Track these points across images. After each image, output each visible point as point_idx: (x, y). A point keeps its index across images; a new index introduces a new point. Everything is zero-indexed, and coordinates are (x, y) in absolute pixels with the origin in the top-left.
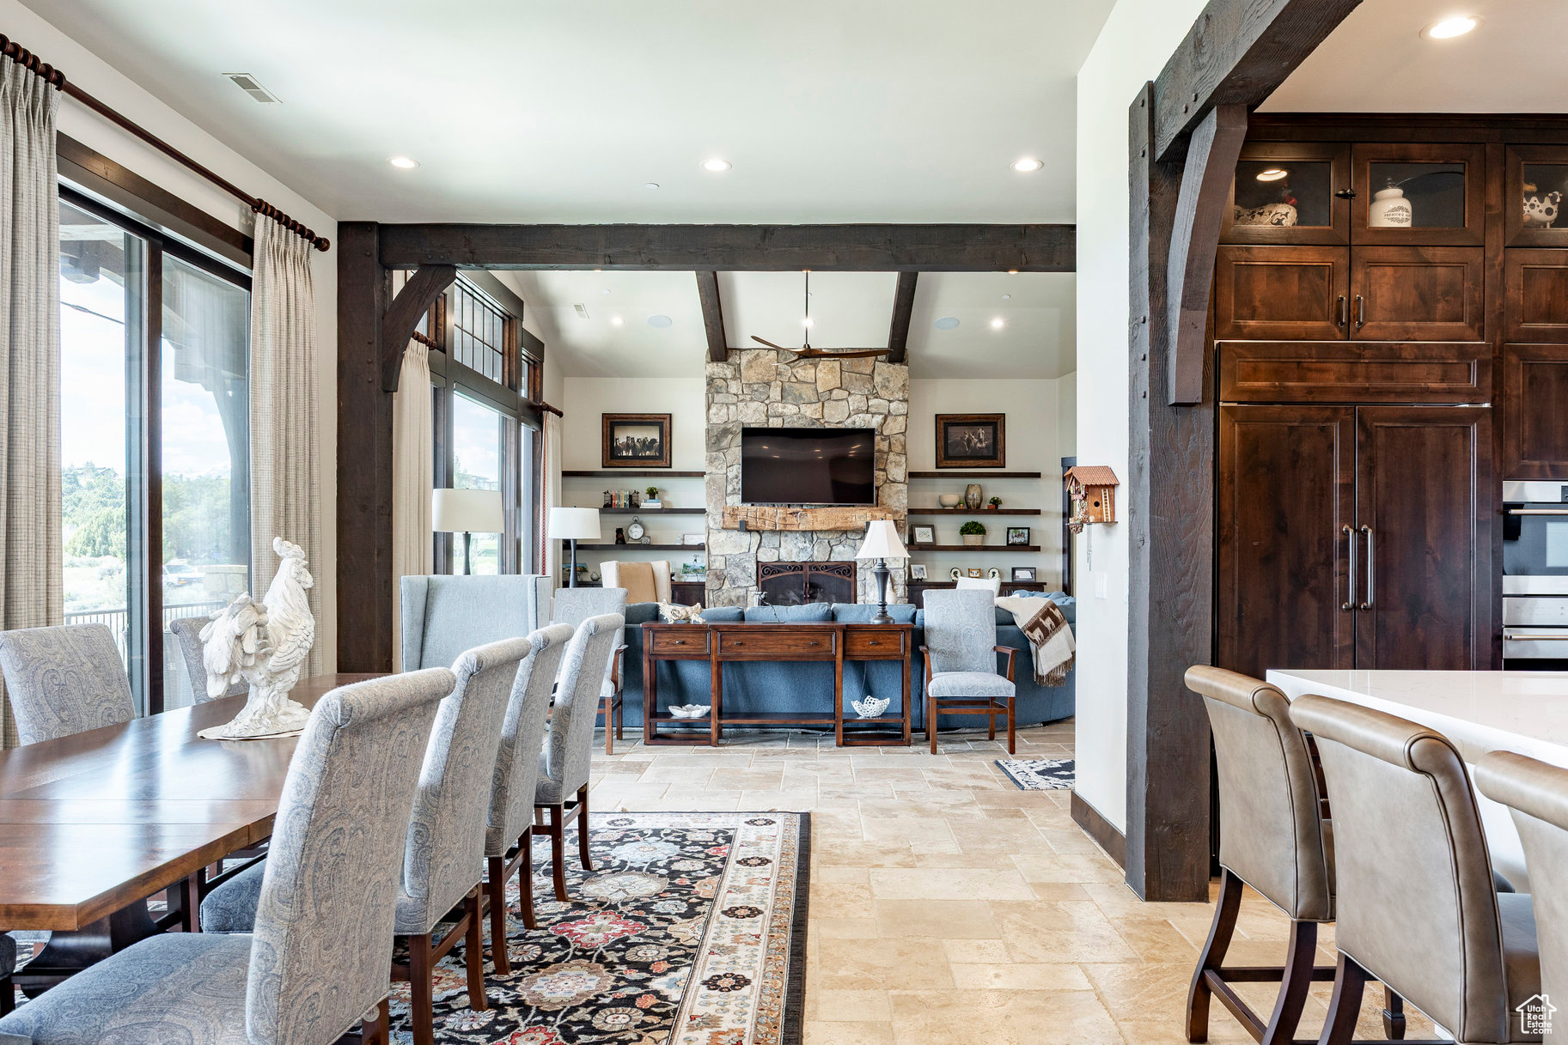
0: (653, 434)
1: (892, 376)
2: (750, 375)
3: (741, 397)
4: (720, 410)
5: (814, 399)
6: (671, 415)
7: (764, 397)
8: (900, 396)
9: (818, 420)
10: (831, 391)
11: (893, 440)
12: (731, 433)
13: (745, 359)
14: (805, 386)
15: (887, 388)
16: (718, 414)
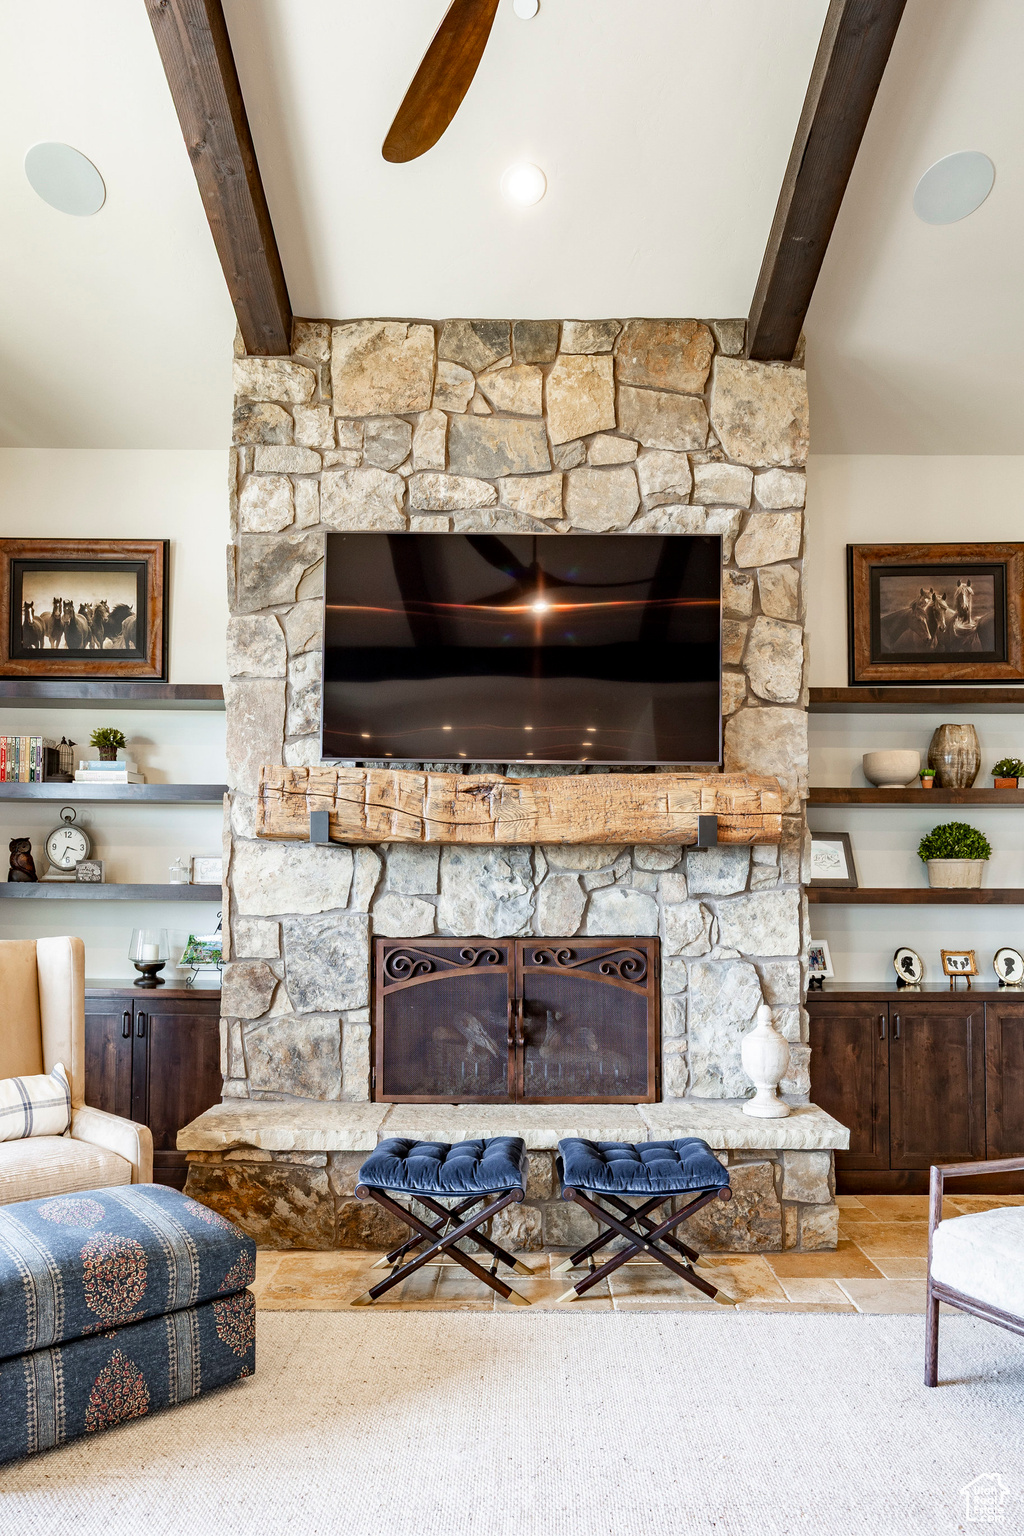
0: (120, 593)
1: (760, 398)
2: (356, 393)
3: (331, 457)
4: (271, 493)
5: (539, 462)
6: (166, 544)
7: (397, 456)
8: (784, 454)
9: (550, 521)
10: (587, 439)
11: (765, 582)
12: (302, 559)
13: (343, 347)
14: (513, 425)
15: (747, 431)
16: (264, 504)
